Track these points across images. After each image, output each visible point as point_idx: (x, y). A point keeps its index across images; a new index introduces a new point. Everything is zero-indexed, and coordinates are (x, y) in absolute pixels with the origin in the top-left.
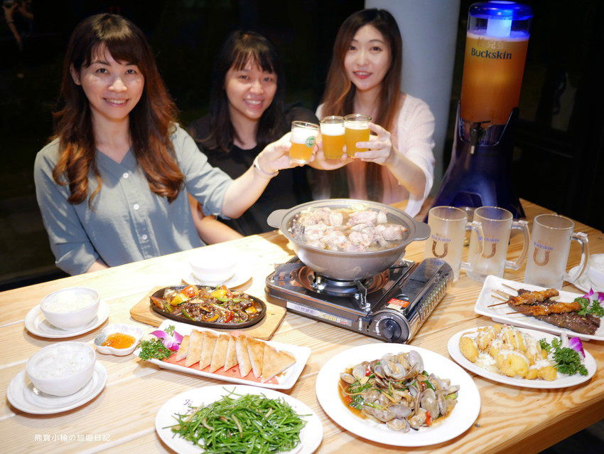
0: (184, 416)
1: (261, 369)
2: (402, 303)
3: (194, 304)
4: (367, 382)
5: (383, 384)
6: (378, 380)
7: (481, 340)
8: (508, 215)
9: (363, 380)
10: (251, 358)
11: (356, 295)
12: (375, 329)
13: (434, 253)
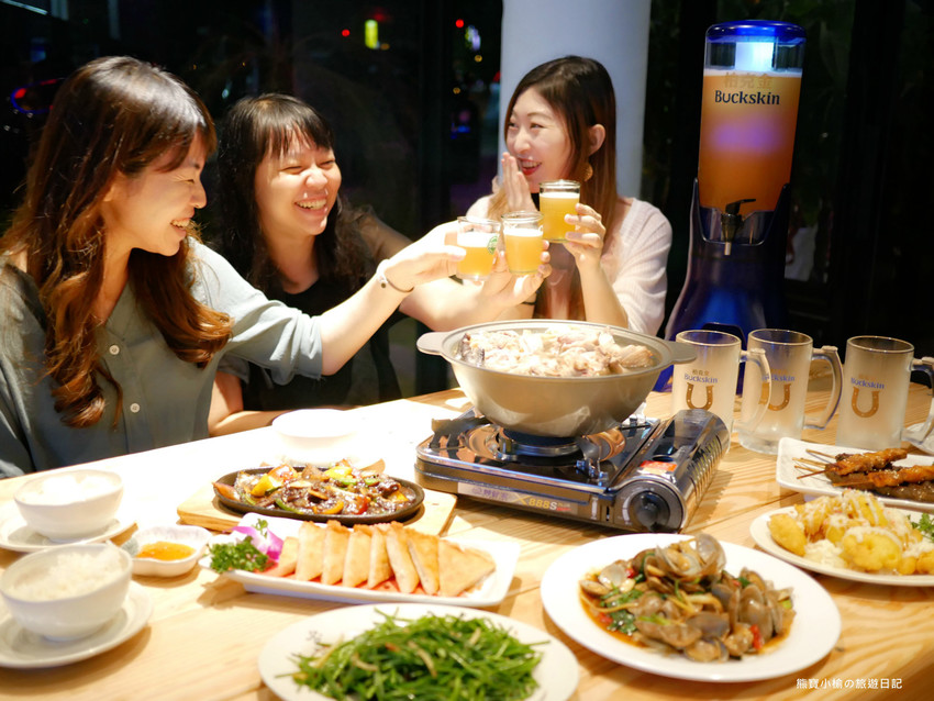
0: (311, 659)
1: (438, 580)
2: (665, 464)
3: (297, 489)
4: (633, 589)
5: (665, 587)
6: (655, 580)
7: (810, 517)
8: (804, 339)
9: (627, 585)
10: (416, 563)
11: (579, 464)
12: (621, 515)
13: (690, 405)
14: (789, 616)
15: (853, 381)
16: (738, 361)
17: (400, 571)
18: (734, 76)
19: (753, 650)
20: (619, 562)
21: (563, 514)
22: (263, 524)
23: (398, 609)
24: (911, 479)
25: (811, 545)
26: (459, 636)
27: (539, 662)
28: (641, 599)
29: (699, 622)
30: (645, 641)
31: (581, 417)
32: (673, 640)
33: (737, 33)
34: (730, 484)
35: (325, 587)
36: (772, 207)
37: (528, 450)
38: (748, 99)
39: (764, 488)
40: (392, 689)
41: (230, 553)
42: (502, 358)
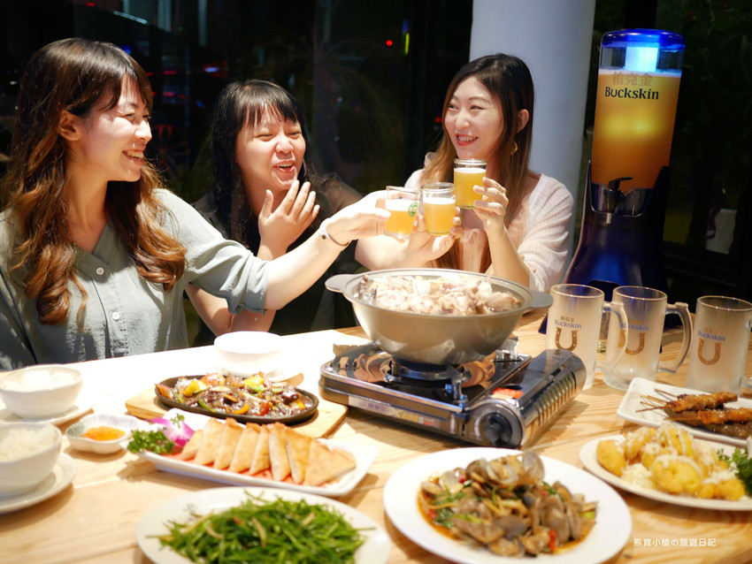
0: (183, 526)
1: (304, 472)
2: (513, 392)
3: (216, 392)
4: (461, 492)
5: (483, 492)
6: (476, 485)
7: (630, 444)
8: (661, 296)
9: (455, 488)
10: (290, 457)
11: (447, 387)
12: (474, 431)
13: (558, 345)
14: (589, 525)
15: (700, 333)
16: (600, 312)
17: (276, 463)
18: (621, 74)
19: (548, 550)
20: (458, 469)
21: (427, 427)
22: (180, 418)
23: (263, 493)
24: (735, 419)
25: (628, 467)
26: (297, 518)
27: (362, 544)
28: (463, 500)
29: (504, 523)
30: (459, 535)
31: (447, 349)
32: (478, 534)
33: (625, 39)
34: (583, 414)
35: (214, 471)
36: (650, 185)
37: (412, 374)
38: (631, 94)
39: (612, 418)
40: (231, 554)
41: (143, 438)
42: (390, 298)
